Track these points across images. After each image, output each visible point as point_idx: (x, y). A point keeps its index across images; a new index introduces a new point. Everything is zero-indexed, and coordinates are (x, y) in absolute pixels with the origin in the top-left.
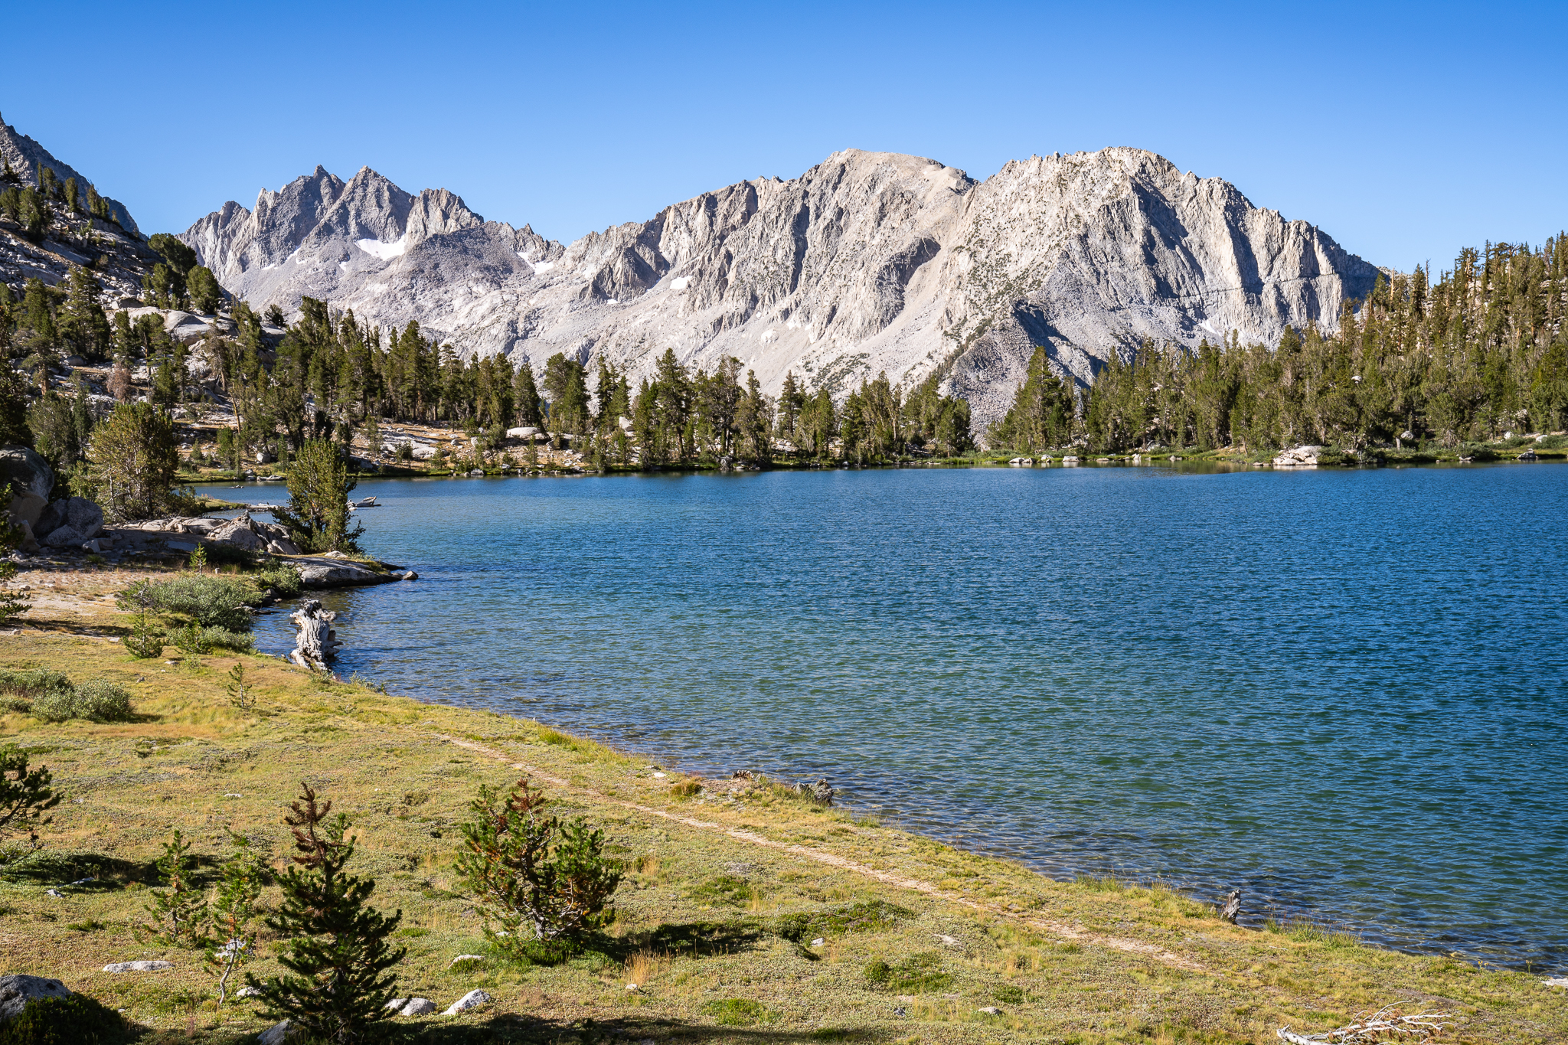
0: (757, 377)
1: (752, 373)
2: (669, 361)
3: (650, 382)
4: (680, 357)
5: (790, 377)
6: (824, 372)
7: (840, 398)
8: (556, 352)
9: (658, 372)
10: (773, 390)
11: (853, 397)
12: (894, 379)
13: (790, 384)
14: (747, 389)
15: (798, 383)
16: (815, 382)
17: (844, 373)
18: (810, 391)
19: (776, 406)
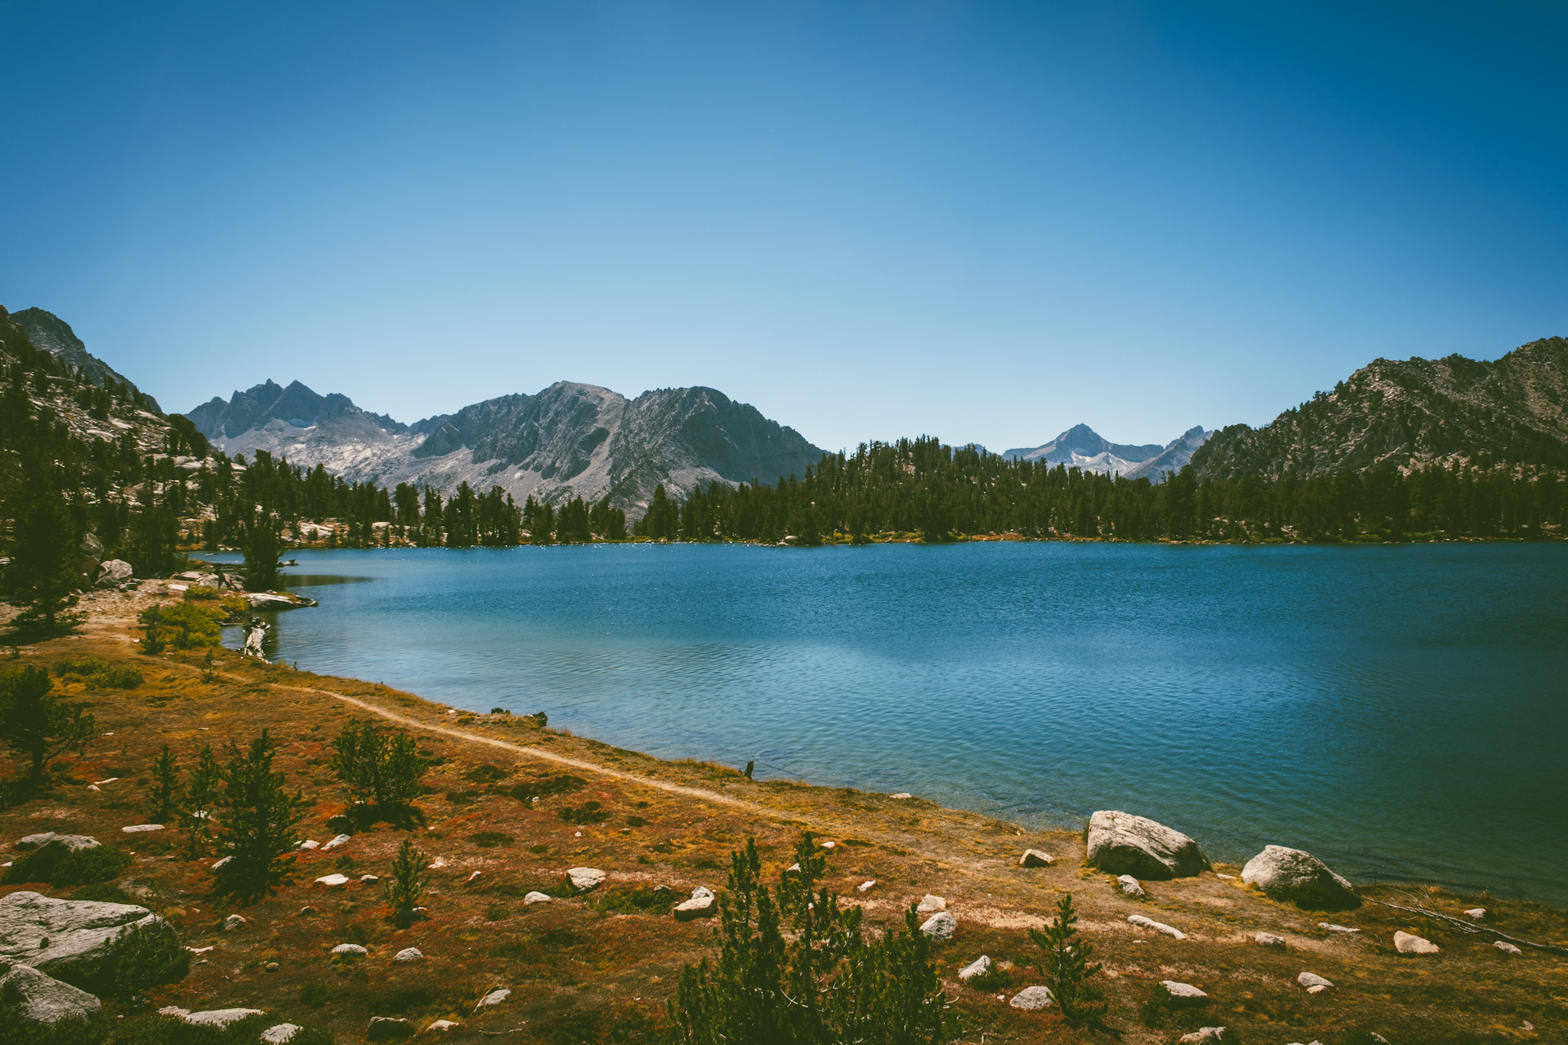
0: (513, 497)
1: (509, 495)
2: (464, 488)
3: (454, 498)
4: (471, 486)
5: (530, 497)
6: (548, 495)
7: (556, 508)
8: (400, 482)
9: (458, 493)
10: (520, 504)
11: (563, 507)
12: (585, 499)
13: (530, 500)
14: (506, 503)
15: (534, 501)
16: (543, 500)
17: (559, 495)
18: (541, 504)
19: (522, 512)
